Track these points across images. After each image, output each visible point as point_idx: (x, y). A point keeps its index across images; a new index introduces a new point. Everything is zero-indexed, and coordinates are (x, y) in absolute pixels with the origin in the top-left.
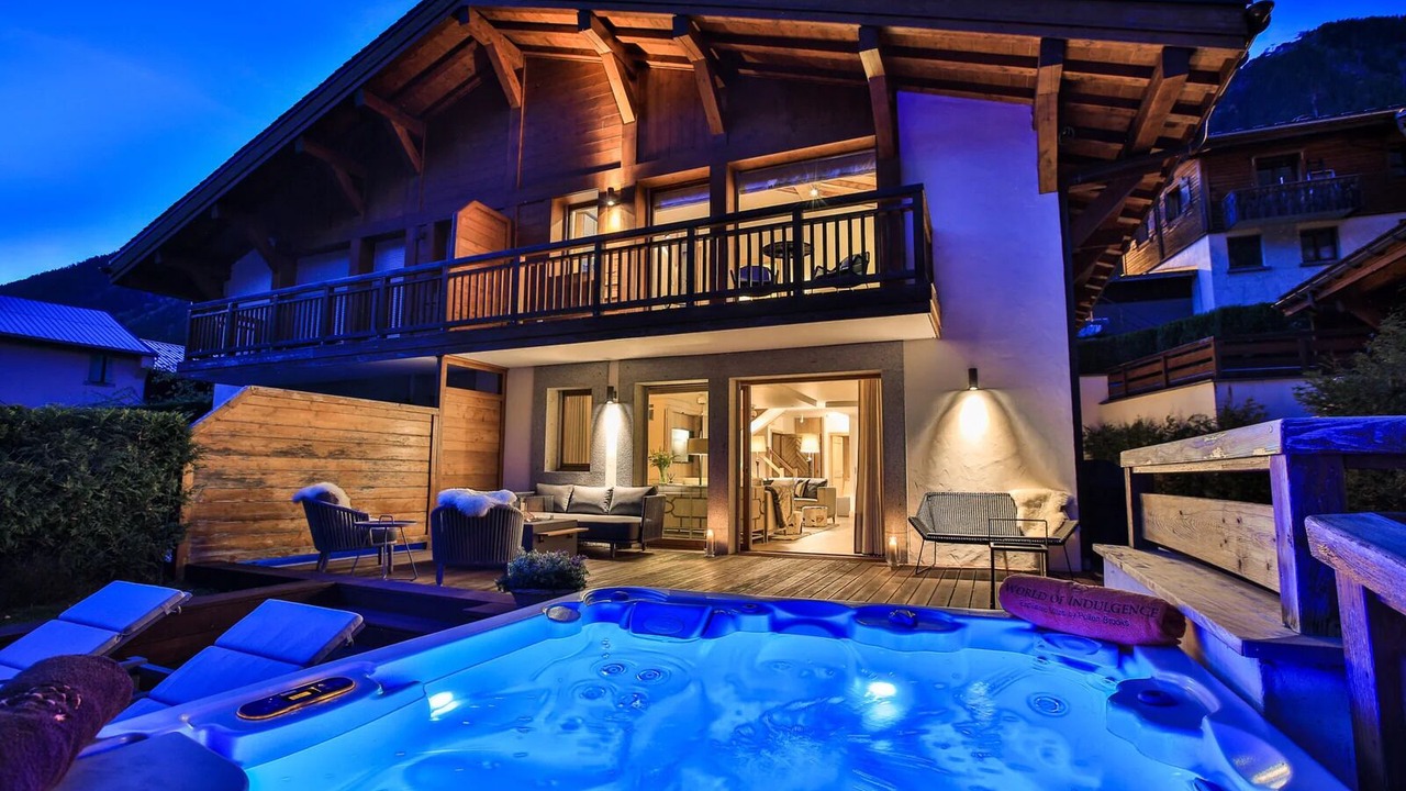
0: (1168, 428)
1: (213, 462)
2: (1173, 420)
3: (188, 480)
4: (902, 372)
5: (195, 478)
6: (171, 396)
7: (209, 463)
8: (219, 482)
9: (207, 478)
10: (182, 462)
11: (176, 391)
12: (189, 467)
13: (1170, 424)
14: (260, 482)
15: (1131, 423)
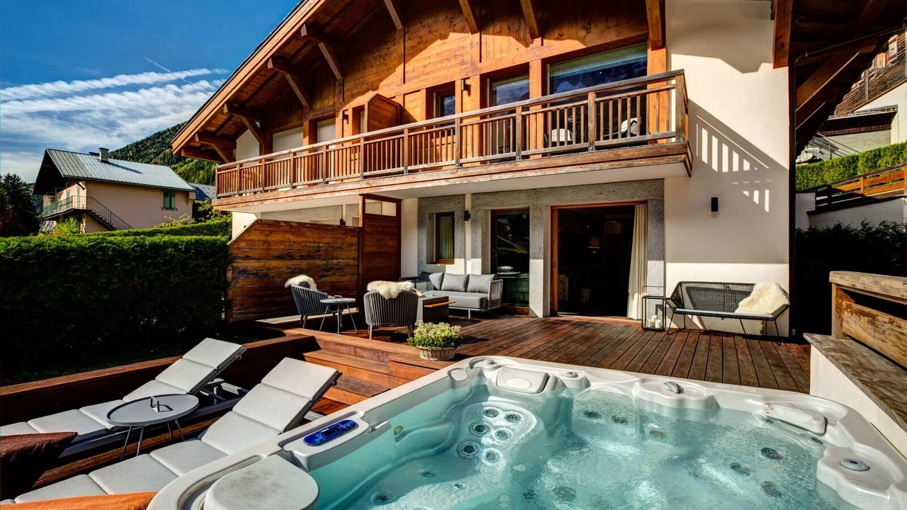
0: (862, 230)
1: (241, 264)
2: (867, 224)
3: (229, 275)
4: (663, 200)
5: (233, 273)
6: (209, 218)
7: (240, 265)
8: (245, 275)
9: (239, 273)
10: (226, 265)
11: (212, 215)
12: (230, 268)
13: (865, 227)
14: (266, 275)
15: (832, 226)
